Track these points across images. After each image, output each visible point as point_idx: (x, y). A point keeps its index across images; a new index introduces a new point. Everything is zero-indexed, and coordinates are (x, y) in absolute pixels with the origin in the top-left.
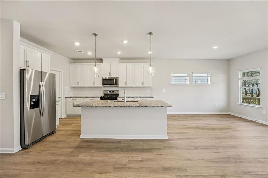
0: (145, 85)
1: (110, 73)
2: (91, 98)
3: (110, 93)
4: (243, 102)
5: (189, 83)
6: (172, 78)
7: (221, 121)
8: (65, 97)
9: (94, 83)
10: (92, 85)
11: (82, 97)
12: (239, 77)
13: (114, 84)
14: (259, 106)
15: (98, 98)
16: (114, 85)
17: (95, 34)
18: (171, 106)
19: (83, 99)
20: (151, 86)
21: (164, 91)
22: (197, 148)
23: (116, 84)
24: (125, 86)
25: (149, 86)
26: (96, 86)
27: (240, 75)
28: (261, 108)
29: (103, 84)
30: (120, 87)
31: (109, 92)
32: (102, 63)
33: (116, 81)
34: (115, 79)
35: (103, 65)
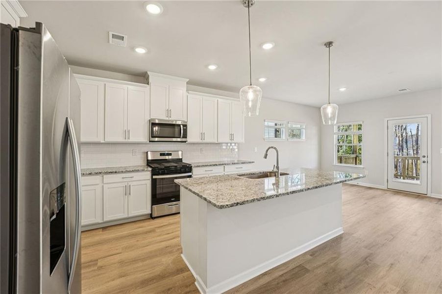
1: (169, 112)
5: (284, 137)
6: (266, 129)
9: (127, 133)
10: (121, 139)
12: (334, 132)
13: (180, 138)
15: (146, 170)
16: (179, 140)
21: (256, 150)
23: (183, 137)
24: (200, 141)
27: (335, 129)
28: (363, 168)
29: (152, 137)
30: (190, 144)
31: (161, 155)
32: (148, 84)
33: (183, 129)
34: (182, 126)
35: (150, 88)
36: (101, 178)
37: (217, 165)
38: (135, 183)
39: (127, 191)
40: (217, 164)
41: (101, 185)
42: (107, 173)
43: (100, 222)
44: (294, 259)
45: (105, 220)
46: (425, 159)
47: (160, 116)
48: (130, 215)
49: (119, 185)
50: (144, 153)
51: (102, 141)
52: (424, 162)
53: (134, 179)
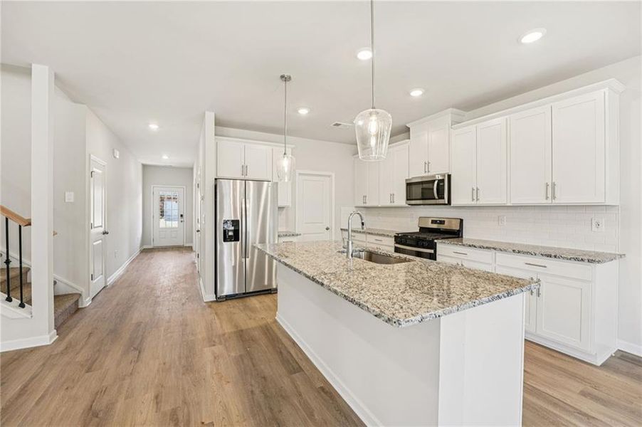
1: (427, 165)
2: (378, 235)
3: (435, 226)
8: (342, 229)
9: (392, 197)
13: (434, 199)
17: (285, 78)
23: (439, 198)
24: (474, 203)
26: (396, 203)
29: (407, 200)
31: (433, 222)
33: (438, 186)
34: (436, 183)
37: (475, 247)
40: (477, 245)
44: (316, 369)
47: (418, 174)
53: (383, 243)
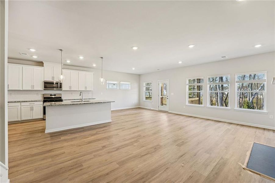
0: (87, 90)
1: (53, 78)
2: (32, 101)
4: (146, 99)
5: (118, 88)
6: (107, 84)
7: (136, 111)
10: (30, 89)
11: (18, 102)
12: (144, 86)
13: (58, 88)
14: (151, 101)
15: (41, 101)
17: (61, 50)
18: (114, 102)
19: (19, 103)
20: (92, 90)
22: (118, 148)
23: (60, 88)
24: (69, 90)
25: (90, 90)
26: (35, 89)
27: (144, 84)
28: (152, 102)
29: (44, 88)
30: (63, 91)
31: (51, 95)
32: (43, 66)
33: (60, 85)
34: (59, 84)
35: (44, 68)
36: (20, 104)
38: (35, 106)
39: (32, 109)
41: (20, 106)
42: (22, 102)
43: (20, 120)
45: (22, 119)
46: (168, 97)
47: (49, 79)
48: (33, 118)
49: (28, 106)
50: (42, 94)
51: (21, 89)
52: (167, 98)
53: (35, 104)
